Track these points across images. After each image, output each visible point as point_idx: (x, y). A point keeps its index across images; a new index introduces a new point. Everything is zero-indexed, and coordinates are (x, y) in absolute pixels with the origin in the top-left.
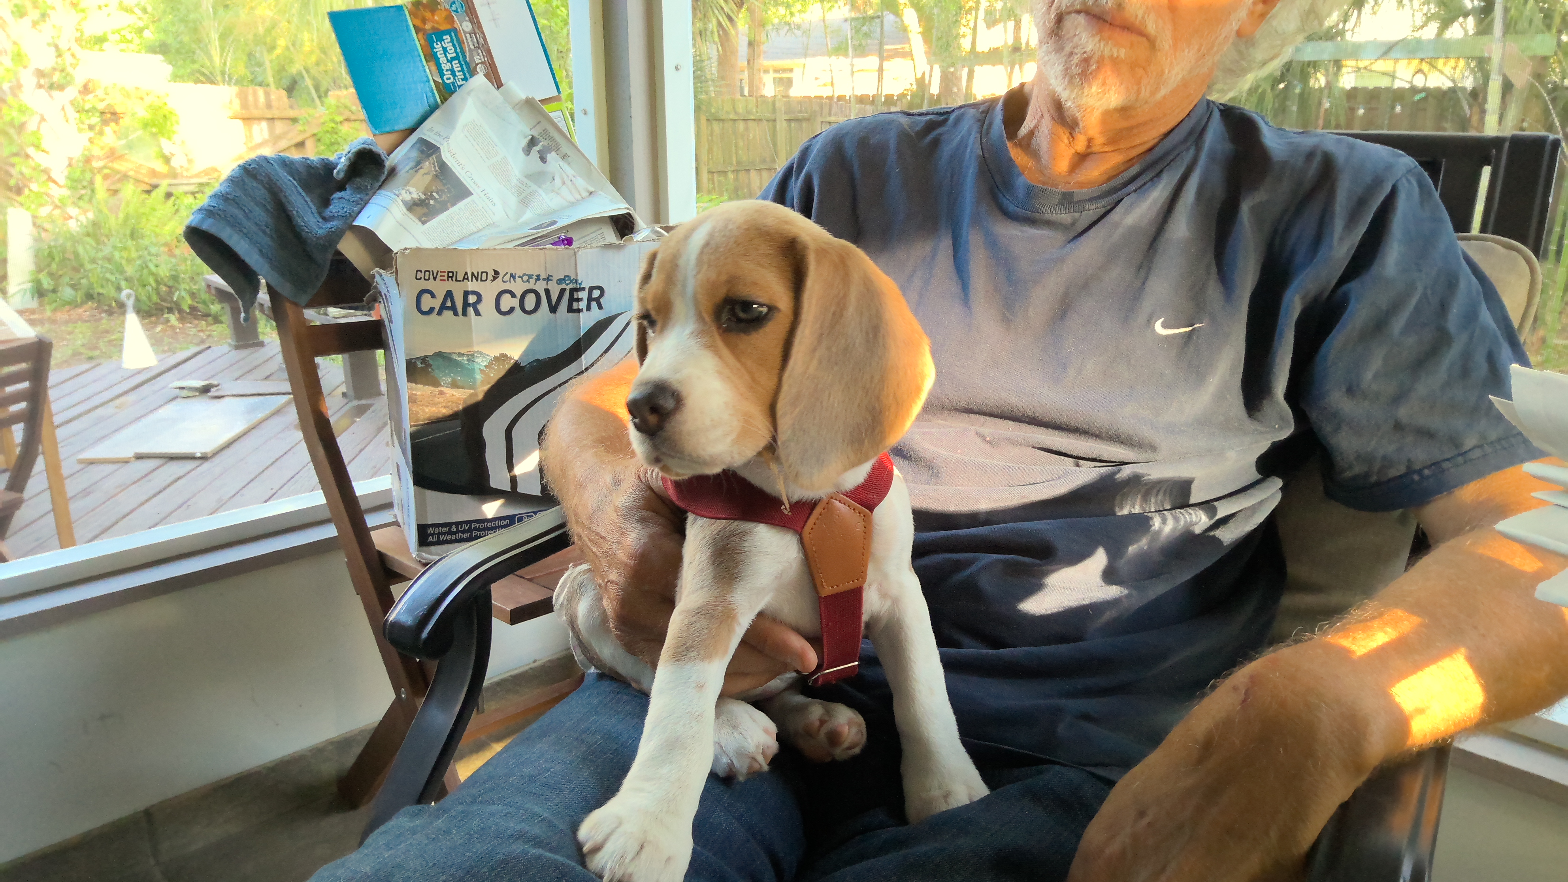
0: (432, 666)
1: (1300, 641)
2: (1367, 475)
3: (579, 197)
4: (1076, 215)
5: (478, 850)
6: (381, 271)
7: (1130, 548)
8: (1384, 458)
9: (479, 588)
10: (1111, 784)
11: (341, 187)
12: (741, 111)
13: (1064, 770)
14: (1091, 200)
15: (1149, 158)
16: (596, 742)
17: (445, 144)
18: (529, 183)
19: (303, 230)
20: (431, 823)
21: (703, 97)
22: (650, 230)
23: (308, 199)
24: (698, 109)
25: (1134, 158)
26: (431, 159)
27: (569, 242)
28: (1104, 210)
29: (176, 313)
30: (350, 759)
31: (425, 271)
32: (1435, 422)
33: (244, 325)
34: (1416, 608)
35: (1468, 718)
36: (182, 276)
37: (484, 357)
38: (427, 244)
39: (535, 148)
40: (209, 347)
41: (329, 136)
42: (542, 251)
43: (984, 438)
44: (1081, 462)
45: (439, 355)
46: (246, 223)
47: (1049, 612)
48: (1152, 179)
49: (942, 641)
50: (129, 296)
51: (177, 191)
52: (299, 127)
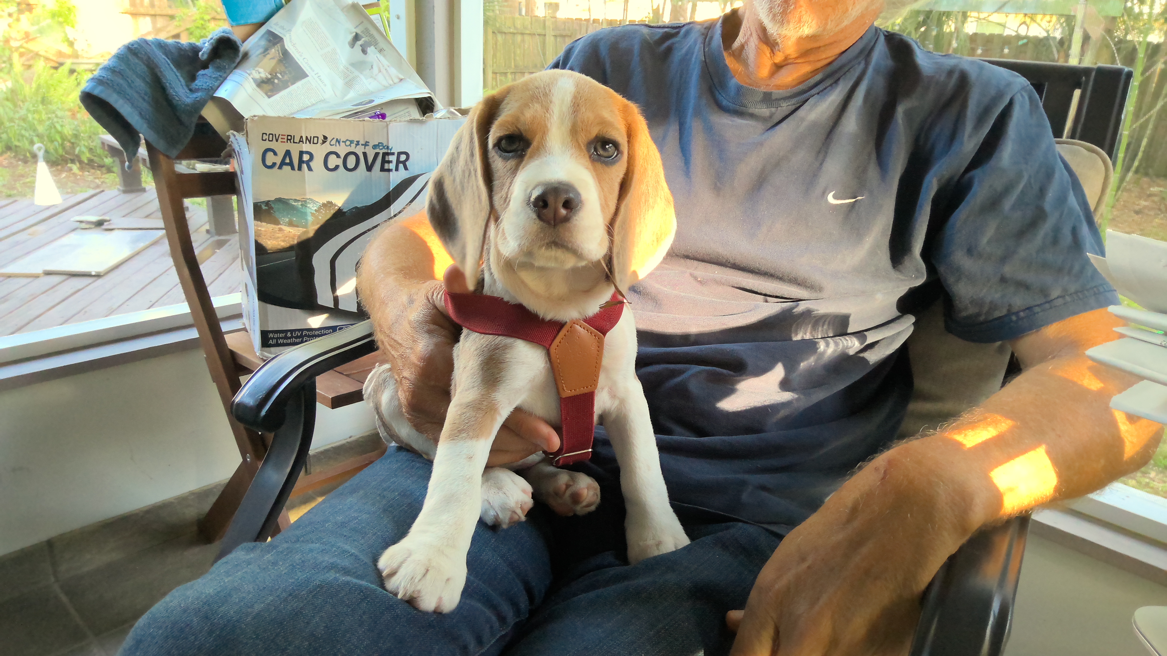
0: (270, 436)
1: (926, 435)
2: (978, 315)
3: (391, 82)
4: (773, 110)
5: (299, 577)
6: (235, 133)
7: (802, 364)
8: (991, 302)
9: (307, 379)
10: (780, 537)
11: (205, 66)
12: (519, 26)
13: (746, 526)
14: (785, 99)
15: (830, 69)
16: (394, 498)
17: (288, 35)
18: (353, 70)
19: (174, 98)
20: (263, 556)
21: (490, 14)
22: (446, 111)
23: (178, 74)
24: (486, 23)
25: (819, 69)
26: (276, 46)
27: (383, 116)
28: (794, 107)
29: (78, 164)
30: (207, 506)
31: (270, 134)
32: (1030, 277)
33: (129, 171)
34: (1009, 414)
35: (1044, 495)
36: (82, 135)
37: (315, 203)
38: (271, 113)
39: (358, 42)
40: (103, 191)
41: (199, 30)
42: (362, 123)
43: (696, 278)
44: (769, 299)
45: (279, 200)
46: (129, 91)
47: (739, 410)
48: (831, 85)
49: (658, 428)
50: (39, 149)
51: (80, 68)
52: (176, 23)
